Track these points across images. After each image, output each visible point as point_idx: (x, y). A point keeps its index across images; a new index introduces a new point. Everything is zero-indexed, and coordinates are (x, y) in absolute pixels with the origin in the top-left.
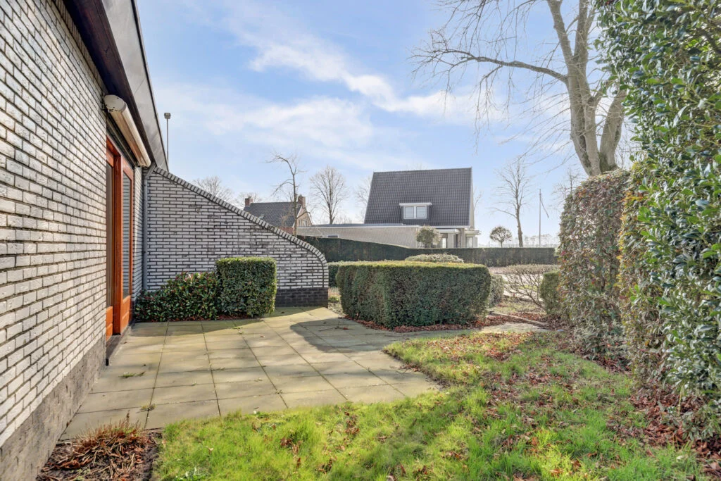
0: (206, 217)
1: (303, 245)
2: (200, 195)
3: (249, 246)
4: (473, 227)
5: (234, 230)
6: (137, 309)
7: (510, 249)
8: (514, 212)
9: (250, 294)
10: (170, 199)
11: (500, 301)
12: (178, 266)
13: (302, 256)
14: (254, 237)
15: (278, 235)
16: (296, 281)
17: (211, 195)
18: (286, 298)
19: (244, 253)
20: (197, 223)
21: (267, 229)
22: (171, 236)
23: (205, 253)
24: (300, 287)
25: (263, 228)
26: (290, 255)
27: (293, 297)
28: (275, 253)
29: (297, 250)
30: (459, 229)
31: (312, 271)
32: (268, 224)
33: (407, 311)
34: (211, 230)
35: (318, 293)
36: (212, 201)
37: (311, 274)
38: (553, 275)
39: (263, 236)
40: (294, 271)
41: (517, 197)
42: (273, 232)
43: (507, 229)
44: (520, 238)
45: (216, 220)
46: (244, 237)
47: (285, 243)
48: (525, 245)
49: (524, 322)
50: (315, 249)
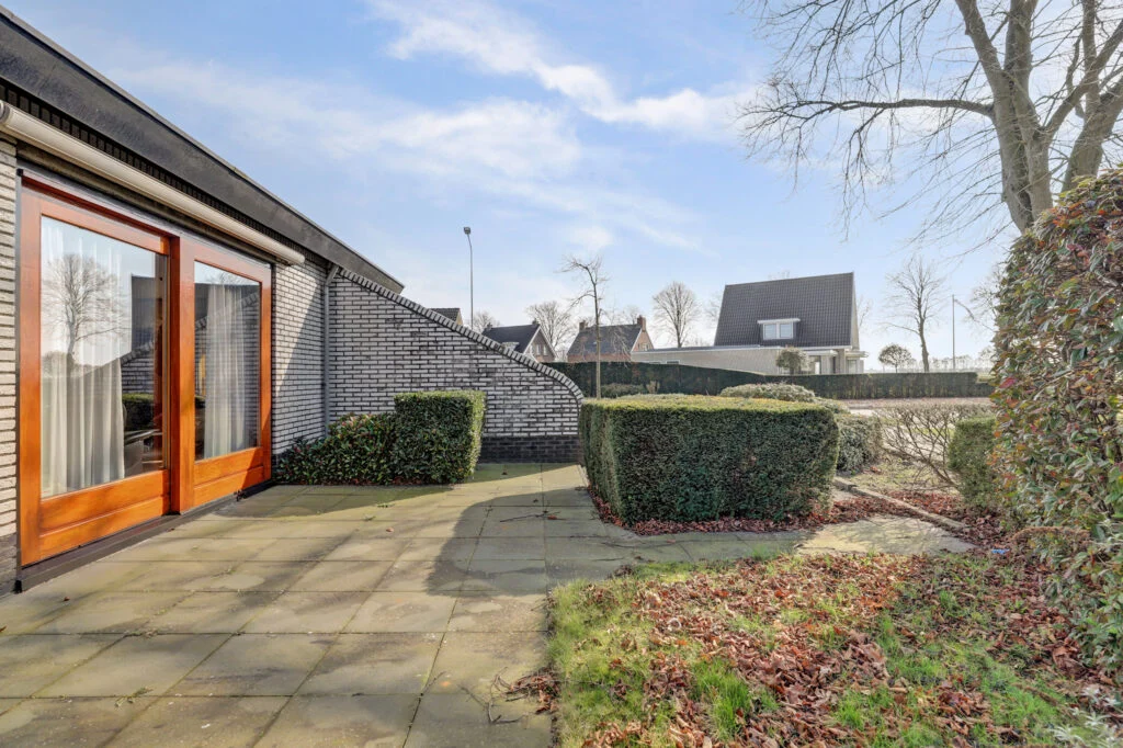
0: (409, 334)
1: (547, 373)
2: (399, 304)
3: (468, 375)
4: (856, 348)
5: (447, 353)
6: (282, 466)
7: (908, 374)
8: (917, 328)
9: (435, 448)
10: (360, 312)
11: (875, 460)
12: (373, 404)
13: (546, 388)
14: (475, 361)
15: (510, 358)
16: (537, 425)
17: (414, 304)
18: (522, 450)
19: (462, 384)
20: (397, 344)
21: (494, 350)
22: (364, 362)
23: (407, 385)
24: (543, 434)
25: (488, 348)
26: (528, 386)
27: (532, 448)
28: (506, 383)
29: (537, 379)
30: (836, 350)
31: (561, 411)
32: (494, 343)
33: (659, 493)
34: (415, 353)
35: (572, 442)
36: (416, 313)
37: (559, 415)
38: (977, 427)
39: (488, 360)
40: (534, 411)
41: (919, 307)
42: (502, 354)
43: (903, 348)
44: (925, 361)
45: (422, 339)
46: (461, 361)
47: (521, 370)
48: (933, 369)
49: (913, 515)
50: (565, 378)
